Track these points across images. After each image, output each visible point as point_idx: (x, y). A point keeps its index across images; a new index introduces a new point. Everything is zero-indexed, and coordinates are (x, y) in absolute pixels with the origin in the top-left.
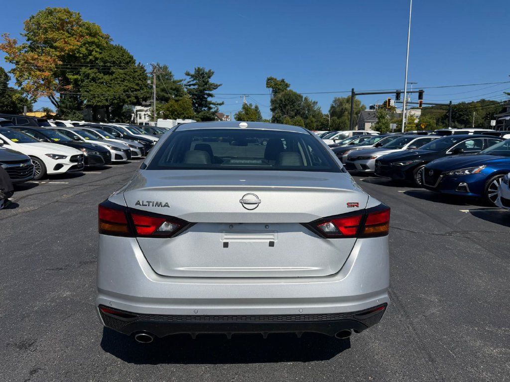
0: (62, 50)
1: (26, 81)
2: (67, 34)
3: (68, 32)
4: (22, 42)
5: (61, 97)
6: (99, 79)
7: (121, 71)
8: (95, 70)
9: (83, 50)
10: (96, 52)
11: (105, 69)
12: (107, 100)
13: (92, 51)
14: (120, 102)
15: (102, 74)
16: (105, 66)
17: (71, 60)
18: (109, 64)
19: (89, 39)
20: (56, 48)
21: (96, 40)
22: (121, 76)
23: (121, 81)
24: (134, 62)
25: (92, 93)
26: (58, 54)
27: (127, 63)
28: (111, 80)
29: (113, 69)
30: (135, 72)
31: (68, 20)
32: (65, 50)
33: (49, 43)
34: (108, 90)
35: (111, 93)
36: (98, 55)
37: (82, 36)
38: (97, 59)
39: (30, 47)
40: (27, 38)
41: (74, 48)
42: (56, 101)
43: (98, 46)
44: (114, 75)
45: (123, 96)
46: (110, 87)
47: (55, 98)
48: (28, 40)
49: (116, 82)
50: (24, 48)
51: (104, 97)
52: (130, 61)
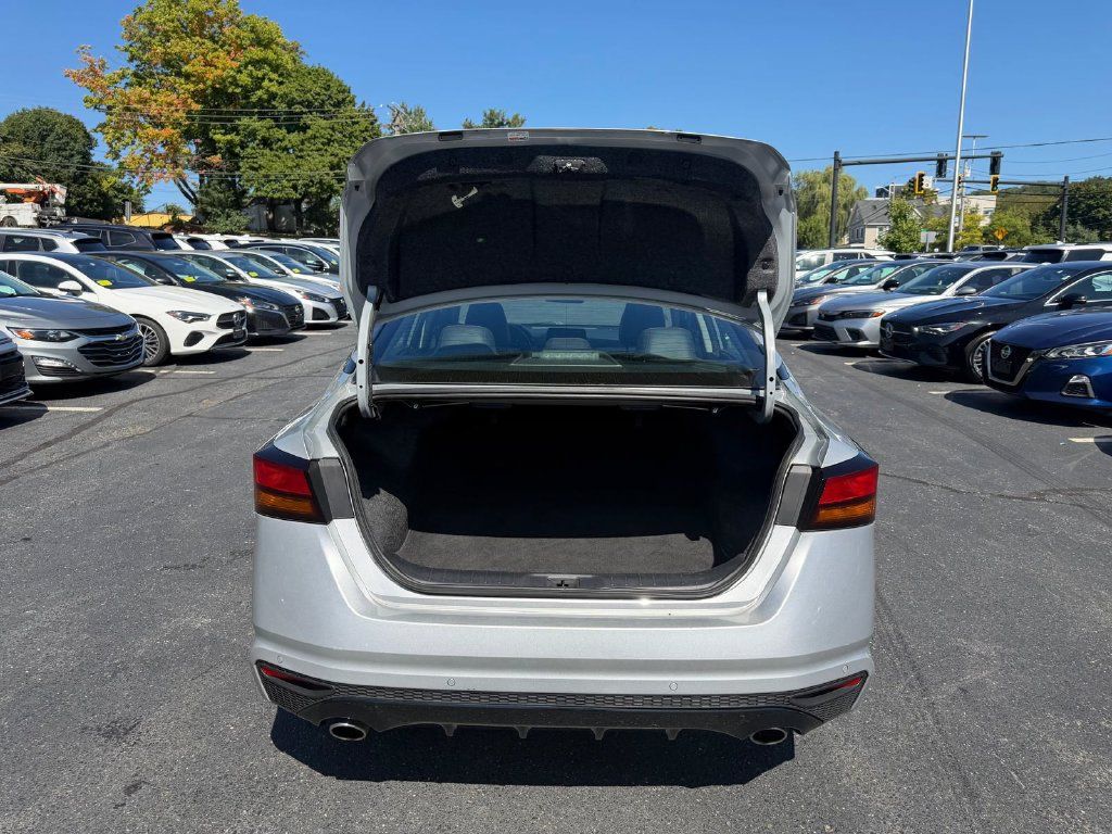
0: (201, 79)
1: (129, 149)
2: (209, 44)
3: (212, 38)
4: (118, 64)
5: (201, 181)
6: (279, 140)
7: (324, 123)
8: (269, 122)
9: (244, 79)
10: (271, 80)
11: (291, 119)
12: (295, 188)
13: (263, 79)
14: (324, 191)
15: (284, 131)
16: (291, 113)
17: (220, 102)
18: (297, 108)
19: (256, 53)
20: (187, 76)
21: (270, 55)
22: (323, 132)
23: (323, 144)
24: (352, 102)
25: (263, 172)
26: (191, 87)
27: (338, 104)
28: (302, 143)
29: (307, 119)
30: (354, 123)
31: (211, 15)
32: (208, 79)
33: (173, 64)
34: (298, 166)
35: (304, 172)
36: (274, 88)
37: (241, 47)
38: (273, 96)
39: (135, 75)
40: (128, 55)
41: (225, 74)
42: (190, 190)
43: (276, 68)
44: (310, 132)
45: (329, 179)
46: (301, 157)
47: (190, 185)
48: (131, 60)
49: (313, 147)
50: (123, 76)
51: (289, 181)
52: (344, 100)
